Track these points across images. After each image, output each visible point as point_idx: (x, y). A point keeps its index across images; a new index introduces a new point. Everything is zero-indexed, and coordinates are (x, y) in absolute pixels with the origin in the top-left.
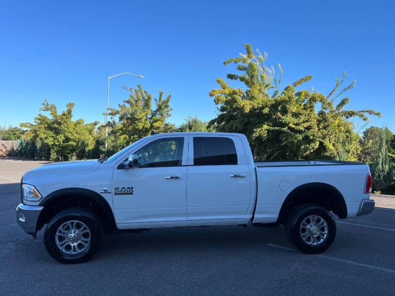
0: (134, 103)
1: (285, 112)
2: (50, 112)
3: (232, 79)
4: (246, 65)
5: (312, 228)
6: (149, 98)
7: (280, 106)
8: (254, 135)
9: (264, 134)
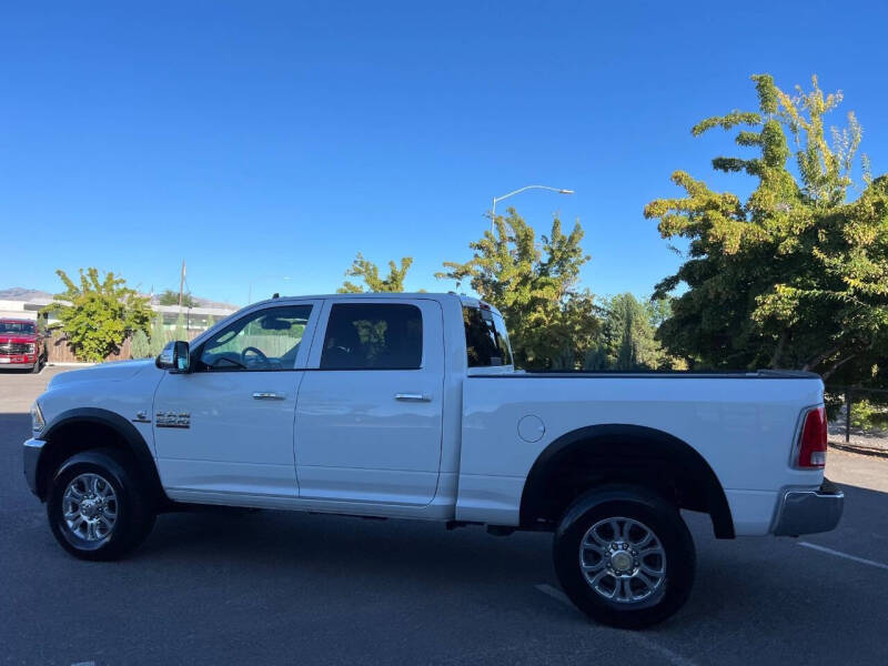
0: (494, 249)
1: (840, 245)
2: (362, 278)
3: (726, 170)
4: (756, 133)
5: (618, 551)
6: (526, 235)
7: (831, 231)
8: (758, 311)
9: (784, 309)
